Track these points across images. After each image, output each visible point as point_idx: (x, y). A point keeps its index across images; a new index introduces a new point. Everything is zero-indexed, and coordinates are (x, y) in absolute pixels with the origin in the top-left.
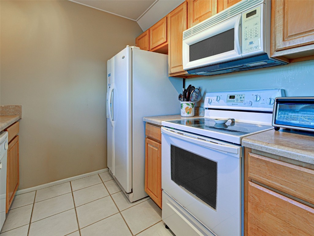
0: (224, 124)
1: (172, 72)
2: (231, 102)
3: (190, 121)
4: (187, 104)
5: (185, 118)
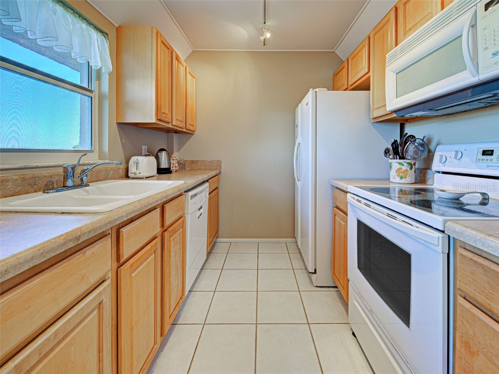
0: (458, 199)
1: (375, 116)
2: (485, 161)
3: (405, 190)
4: (400, 163)
5: (397, 185)
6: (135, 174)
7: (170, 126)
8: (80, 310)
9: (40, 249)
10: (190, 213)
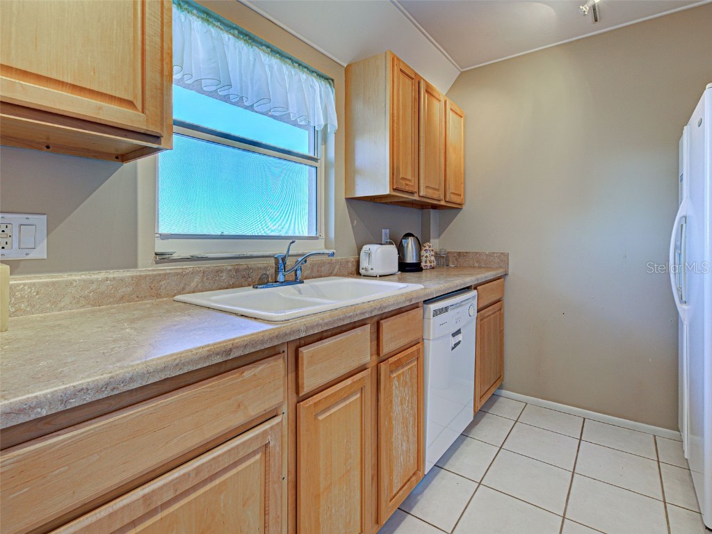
6: (366, 269)
7: (416, 197)
8: (232, 449)
9: (175, 359)
10: (431, 338)
